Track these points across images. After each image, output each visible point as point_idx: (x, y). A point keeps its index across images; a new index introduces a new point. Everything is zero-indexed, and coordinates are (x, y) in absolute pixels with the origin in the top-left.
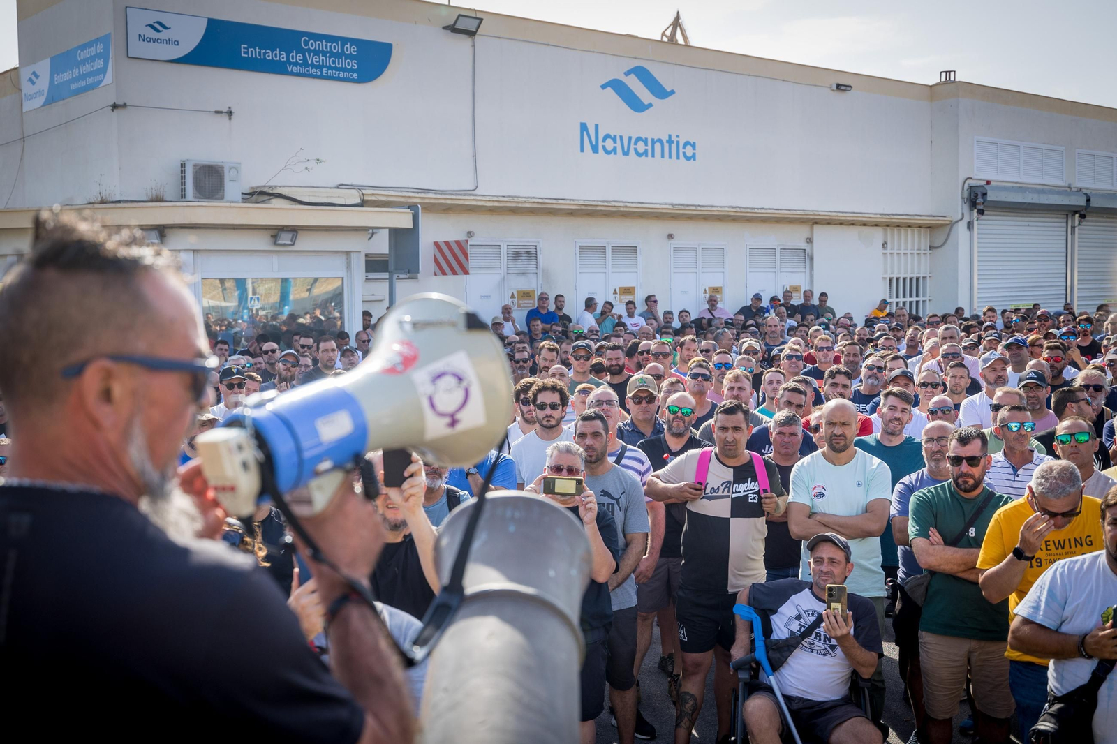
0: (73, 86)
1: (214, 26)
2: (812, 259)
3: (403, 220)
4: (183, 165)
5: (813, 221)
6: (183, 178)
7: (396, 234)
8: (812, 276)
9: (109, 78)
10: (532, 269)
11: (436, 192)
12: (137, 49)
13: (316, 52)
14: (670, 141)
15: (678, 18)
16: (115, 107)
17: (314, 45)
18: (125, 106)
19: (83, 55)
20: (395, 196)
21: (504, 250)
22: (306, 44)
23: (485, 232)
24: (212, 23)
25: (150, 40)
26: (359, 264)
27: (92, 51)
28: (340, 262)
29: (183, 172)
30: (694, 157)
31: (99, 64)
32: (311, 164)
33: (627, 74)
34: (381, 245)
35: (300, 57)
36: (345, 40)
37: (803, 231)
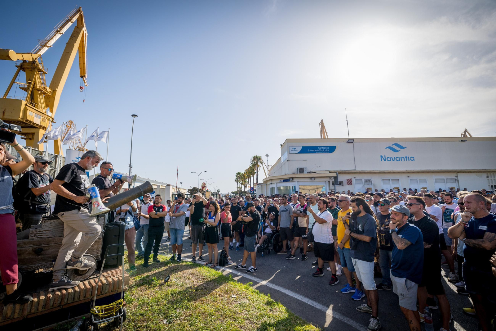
2: (458, 181)
3: (335, 175)
5: (457, 172)
8: (459, 185)
9: (287, 157)
10: (370, 184)
12: (291, 152)
13: (321, 149)
14: (406, 157)
17: (321, 148)
18: (289, 160)
19: (285, 154)
20: (334, 171)
21: (363, 180)
23: (358, 177)
24: (302, 147)
25: (293, 151)
29: (297, 169)
30: (414, 160)
33: (393, 145)
34: (333, 180)
35: (318, 150)
36: (326, 147)
37: (455, 174)
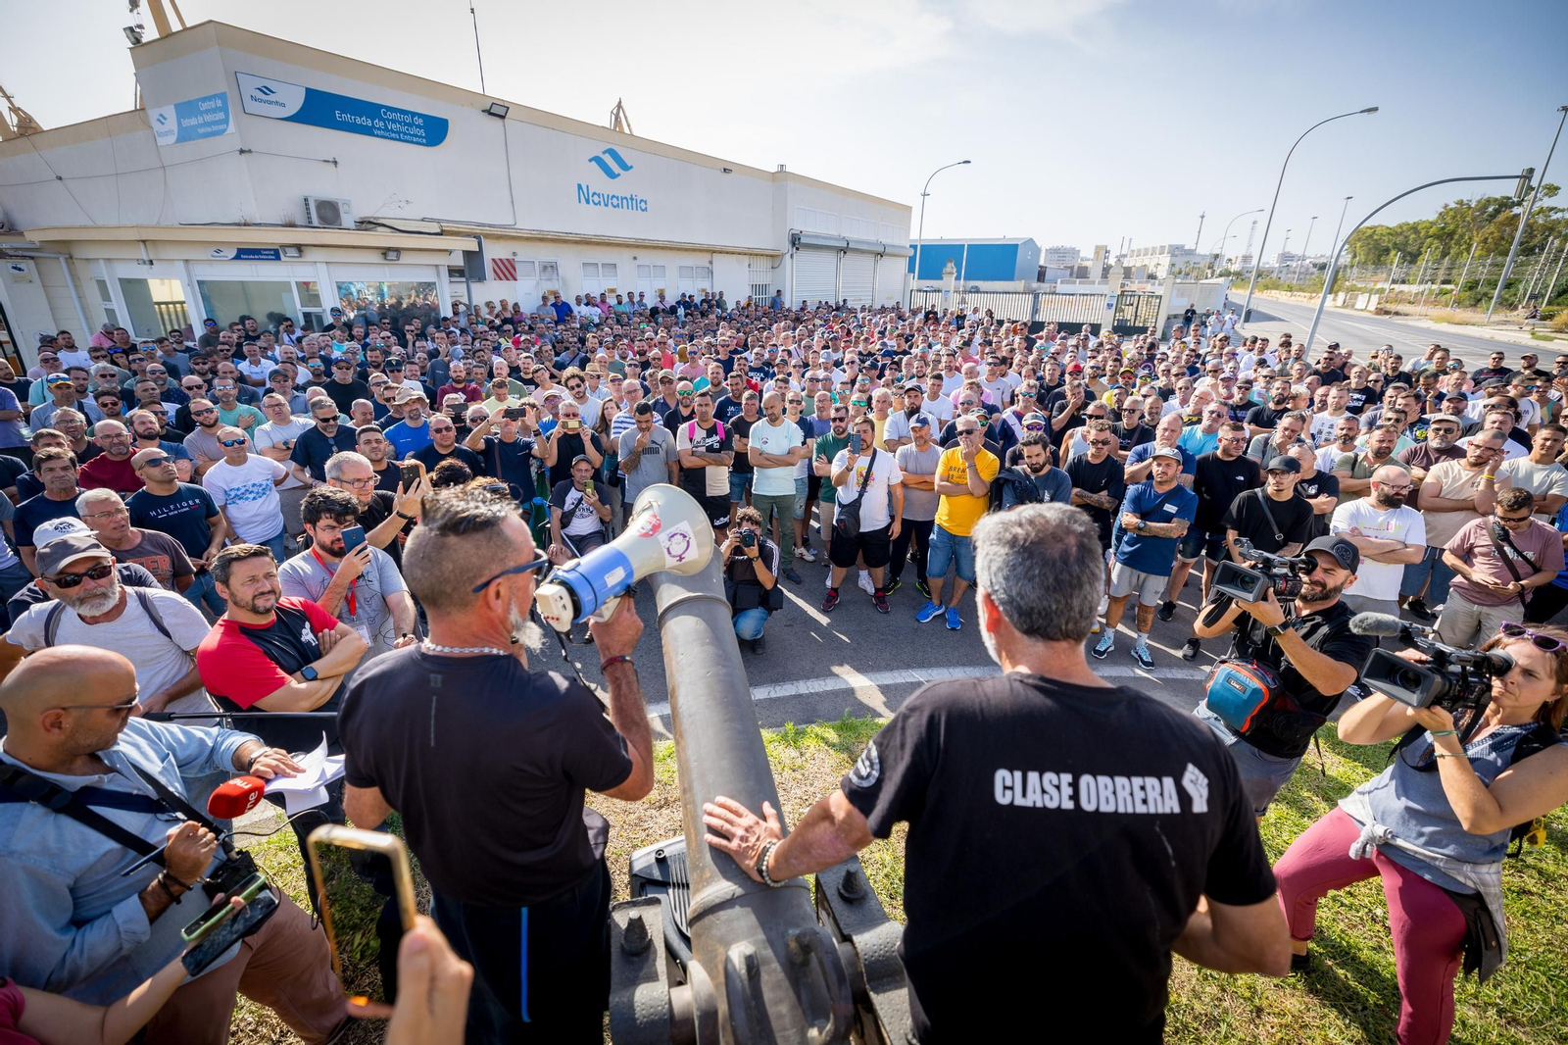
0: (201, 131)
1: (310, 93)
2: (712, 273)
3: (473, 246)
4: (306, 200)
5: (713, 251)
6: (308, 209)
7: (467, 254)
8: (714, 283)
9: (232, 128)
10: (555, 276)
11: (490, 226)
12: (252, 107)
13: (394, 121)
14: (632, 199)
15: (620, 102)
16: (242, 152)
17: (391, 115)
18: (250, 151)
19: (205, 106)
20: (463, 228)
21: (537, 264)
22: (385, 114)
23: (524, 253)
24: (309, 91)
25: (261, 101)
26: (444, 272)
27: (210, 105)
28: (433, 271)
29: (307, 205)
30: (646, 209)
31: (221, 116)
32: (403, 204)
33: (604, 153)
34: (459, 261)
35: (382, 124)
36: (414, 114)
37: (707, 257)
